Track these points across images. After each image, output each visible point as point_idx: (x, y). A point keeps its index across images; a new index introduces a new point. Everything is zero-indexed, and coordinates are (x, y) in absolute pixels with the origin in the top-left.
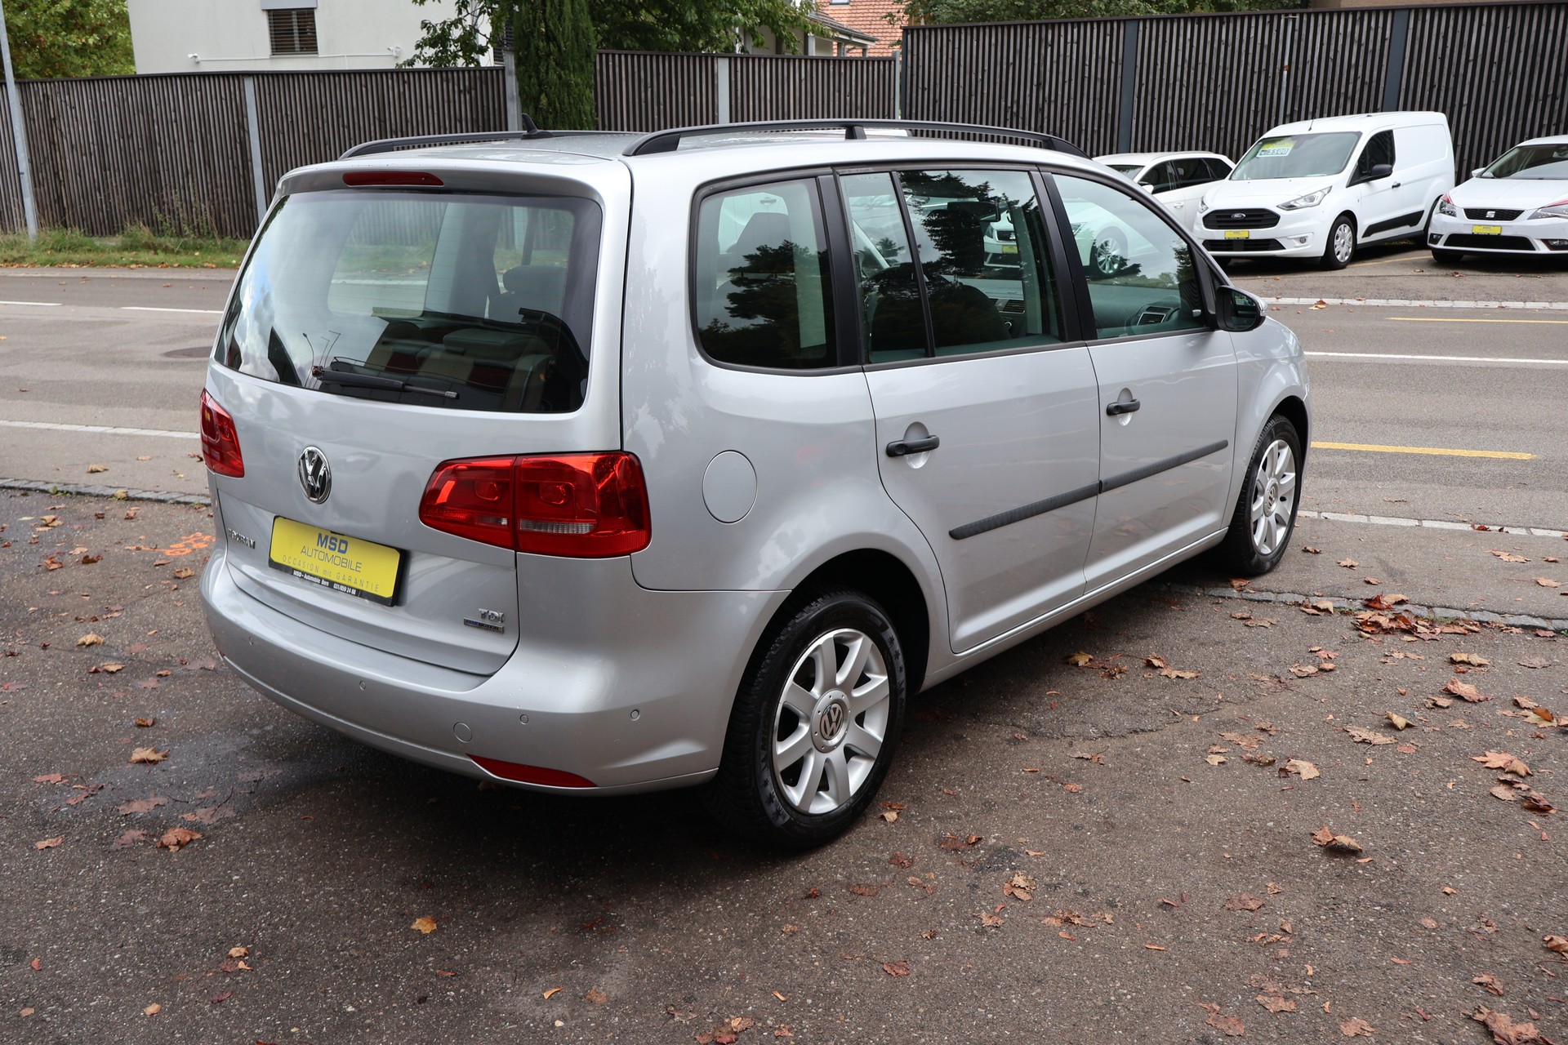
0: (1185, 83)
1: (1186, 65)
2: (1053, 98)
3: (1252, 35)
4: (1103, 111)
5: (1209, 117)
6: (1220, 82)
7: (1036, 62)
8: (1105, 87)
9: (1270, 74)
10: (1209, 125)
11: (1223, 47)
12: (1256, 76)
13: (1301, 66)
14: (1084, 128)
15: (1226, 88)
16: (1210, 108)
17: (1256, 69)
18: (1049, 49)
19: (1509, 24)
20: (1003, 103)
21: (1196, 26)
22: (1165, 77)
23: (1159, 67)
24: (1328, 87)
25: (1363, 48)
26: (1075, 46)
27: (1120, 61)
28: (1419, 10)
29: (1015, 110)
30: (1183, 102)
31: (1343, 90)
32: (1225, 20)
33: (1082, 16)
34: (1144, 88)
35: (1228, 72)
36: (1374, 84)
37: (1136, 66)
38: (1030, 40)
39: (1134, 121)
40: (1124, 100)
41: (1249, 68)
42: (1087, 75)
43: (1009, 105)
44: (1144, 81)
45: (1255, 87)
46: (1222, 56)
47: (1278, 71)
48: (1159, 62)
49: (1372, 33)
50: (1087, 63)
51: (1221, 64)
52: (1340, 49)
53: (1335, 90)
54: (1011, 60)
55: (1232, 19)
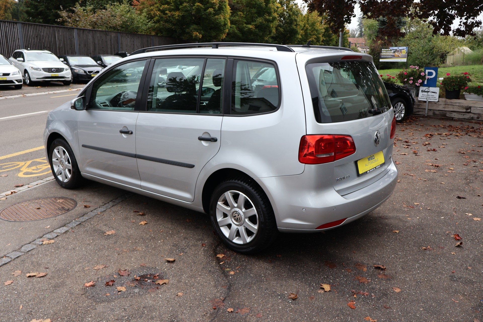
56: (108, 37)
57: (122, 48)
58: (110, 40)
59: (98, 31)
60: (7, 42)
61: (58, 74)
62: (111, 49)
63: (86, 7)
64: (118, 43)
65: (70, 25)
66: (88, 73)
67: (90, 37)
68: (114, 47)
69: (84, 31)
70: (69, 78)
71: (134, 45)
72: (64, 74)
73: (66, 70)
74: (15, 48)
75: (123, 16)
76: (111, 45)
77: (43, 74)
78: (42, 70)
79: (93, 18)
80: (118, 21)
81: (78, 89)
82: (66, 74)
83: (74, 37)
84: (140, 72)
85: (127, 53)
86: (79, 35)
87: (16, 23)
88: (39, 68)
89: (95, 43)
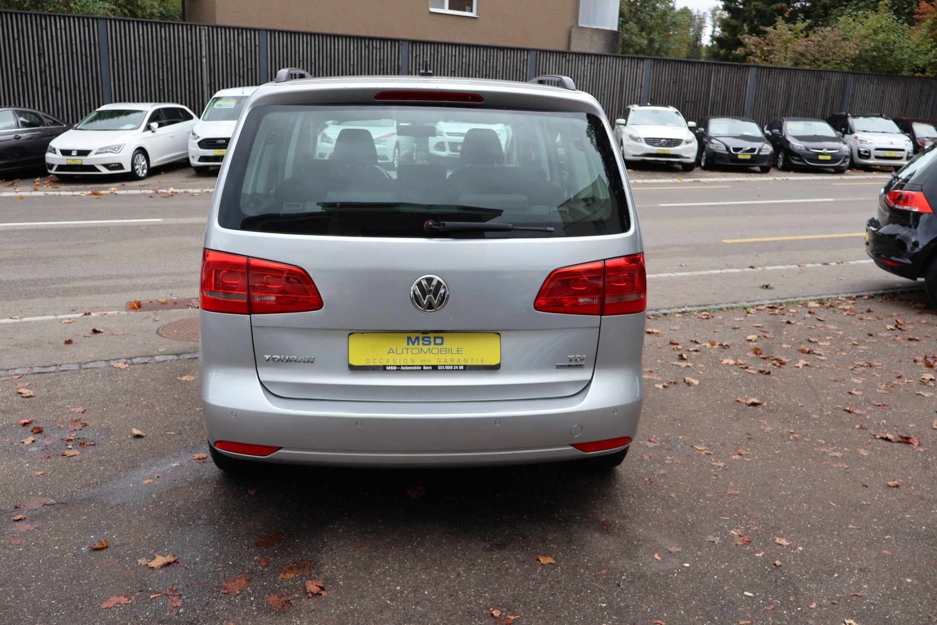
0: (142, 61)
1: (142, 50)
2: (52, 64)
3: (181, 36)
4: (90, 75)
5: (161, 83)
6: (165, 62)
7: (36, 39)
8: (89, 59)
9: (195, 60)
10: (161, 87)
11: (164, 41)
12: (186, 60)
13: (212, 56)
14: (77, 85)
15: (169, 66)
16: (161, 77)
17: (186, 56)
18: (44, 32)
19: (317, 43)
20: (14, 65)
21: (145, 27)
22: (129, 56)
23: (124, 50)
24: (229, 70)
25: (245, 49)
26: (63, 32)
27: (97, 44)
28: (272, 31)
29: (24, 70)
30: (143, 73)
31: (237, 72)
32: (163, 25)
33: (63, 12)
34: (116, 62)
35: (169, 57)
36: (254, 70)
37: (108, 48)
38: (29, 24)
39: (112, 83)
40: (103, 69)
41: (182, 55)
42: (74, 50)
43: (19, 66)
44: (115, 58)
45: (186, 67)
46: (164, 47)
47: (199, 58)
48: (124, 47)
49: (249, 41)
50: (74, 43)
51: (164, 51)
52: (232, 48)
53: (233, 72)
54: (16, 36)
55: (167, 25)
56: (823, 83)
57: (851, 105)
58: (827, 89)
59: (802, 70)
60: (621, 92)
61: (669, 150)
62: (825, 106)
63: (795, 24)
64: (843, 95)
65: (757, 60)
66: (733, 152)
67: (782, 82)
68: (832, 103)
69: (770, 71)
70: (689, 158)
71: (882, 98)
72: (679, 150)
73: (687, 142)
74: (629, 101)
75: (866, 37)
76: (826, 99)
77: (642, 148)
78: (643, 141)
79: (801, 44)
80: (851, 50)
81: (697, 179)
82: (685, 150)
83: (747, 83)
84: (862, 153)
85: (849, 115)
86: (758, 79)
87: (643, 59)
88: (640, 138)
89: (789, 95)
